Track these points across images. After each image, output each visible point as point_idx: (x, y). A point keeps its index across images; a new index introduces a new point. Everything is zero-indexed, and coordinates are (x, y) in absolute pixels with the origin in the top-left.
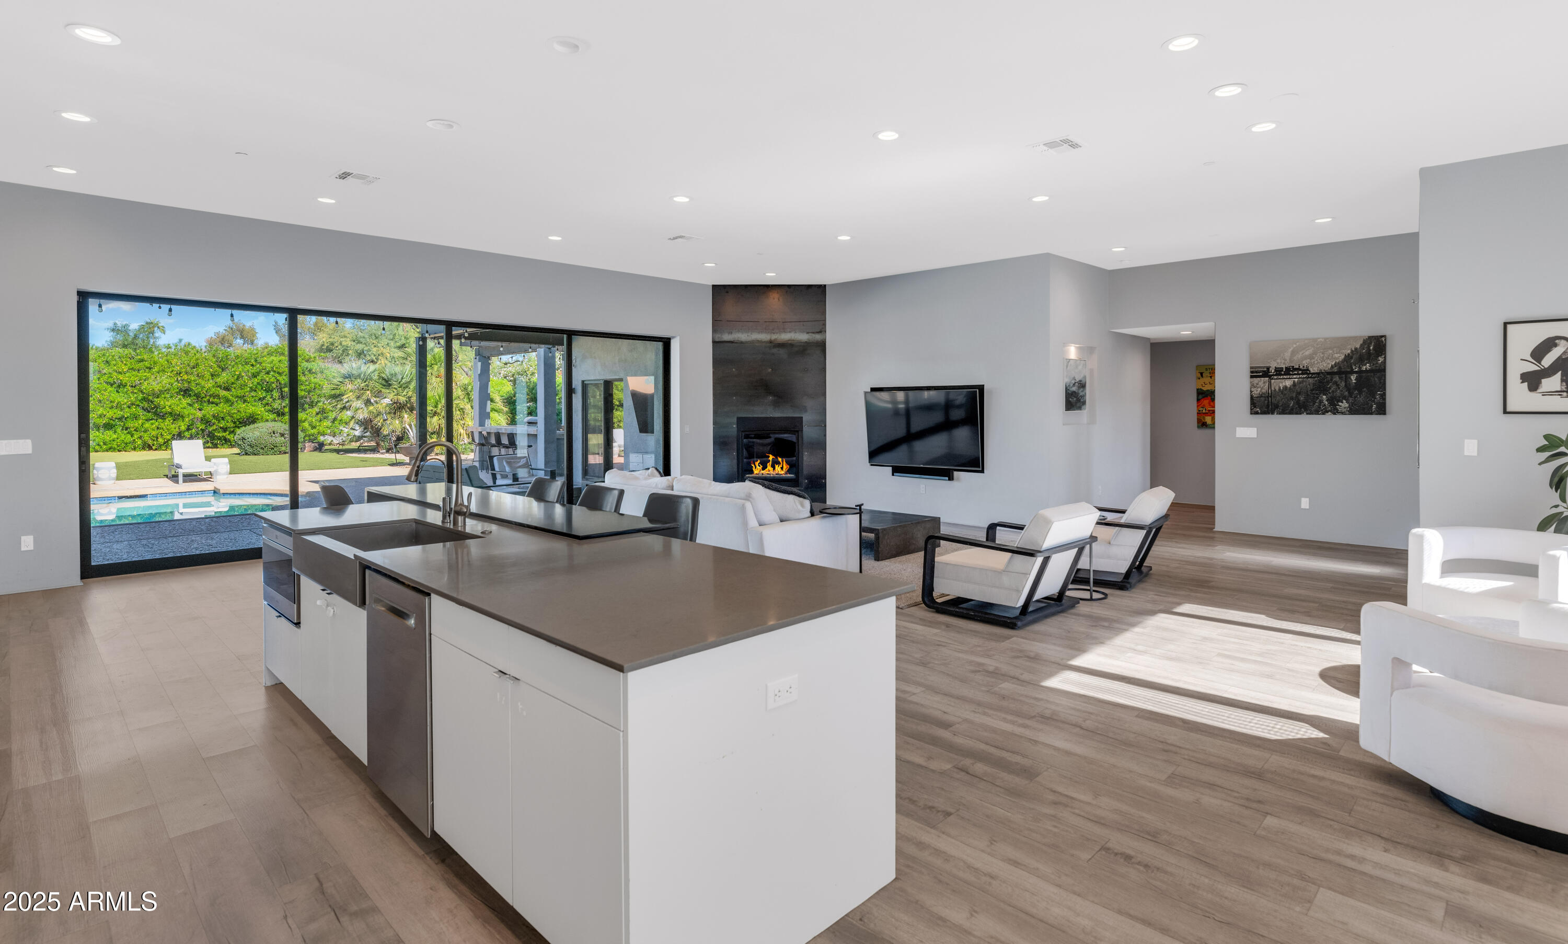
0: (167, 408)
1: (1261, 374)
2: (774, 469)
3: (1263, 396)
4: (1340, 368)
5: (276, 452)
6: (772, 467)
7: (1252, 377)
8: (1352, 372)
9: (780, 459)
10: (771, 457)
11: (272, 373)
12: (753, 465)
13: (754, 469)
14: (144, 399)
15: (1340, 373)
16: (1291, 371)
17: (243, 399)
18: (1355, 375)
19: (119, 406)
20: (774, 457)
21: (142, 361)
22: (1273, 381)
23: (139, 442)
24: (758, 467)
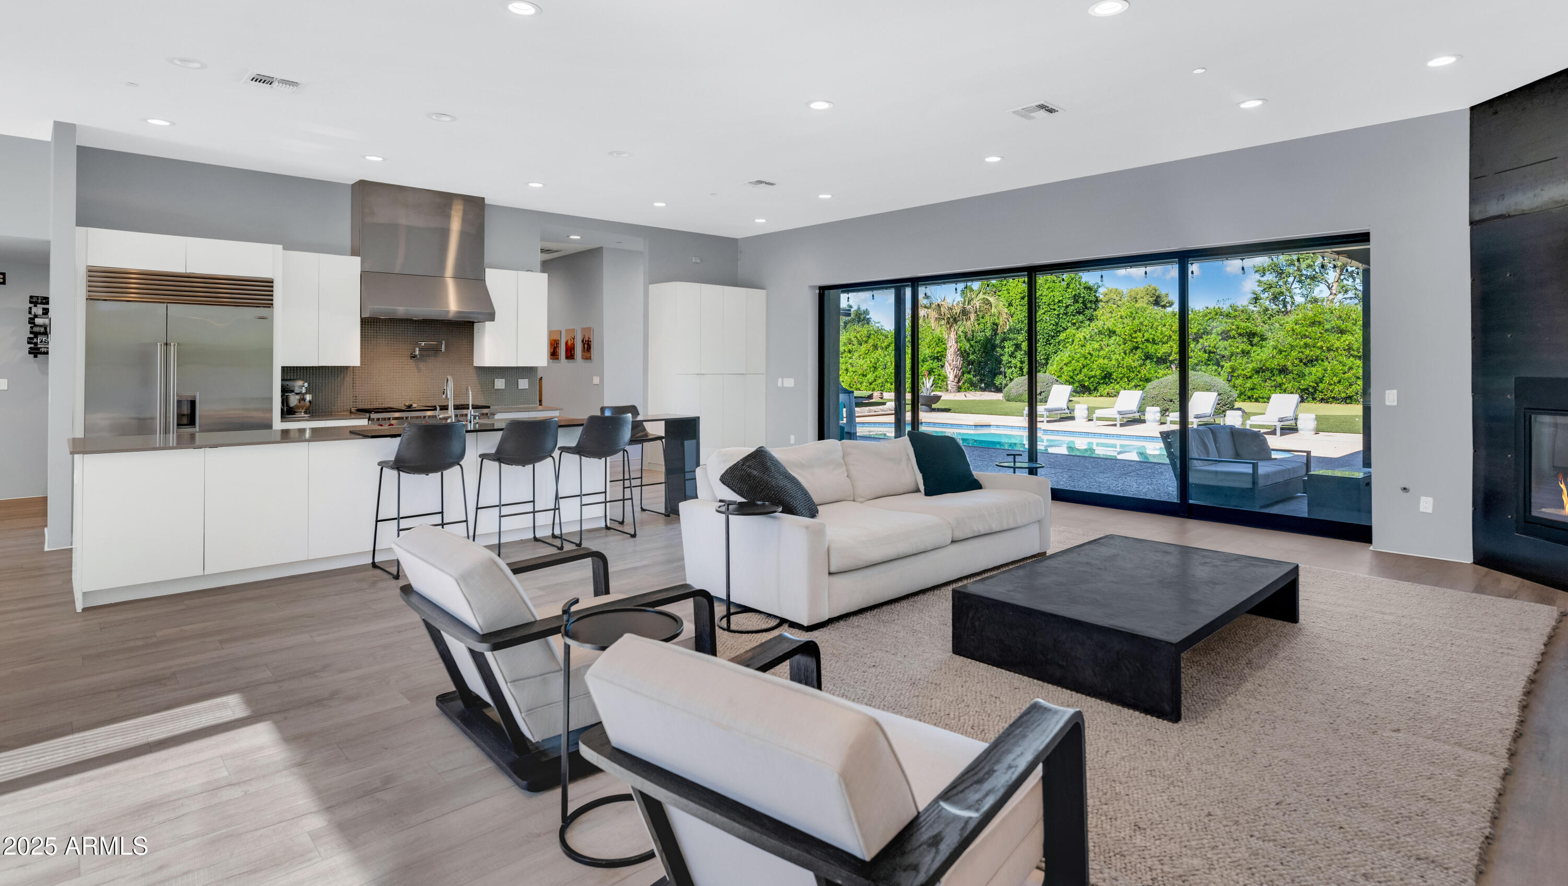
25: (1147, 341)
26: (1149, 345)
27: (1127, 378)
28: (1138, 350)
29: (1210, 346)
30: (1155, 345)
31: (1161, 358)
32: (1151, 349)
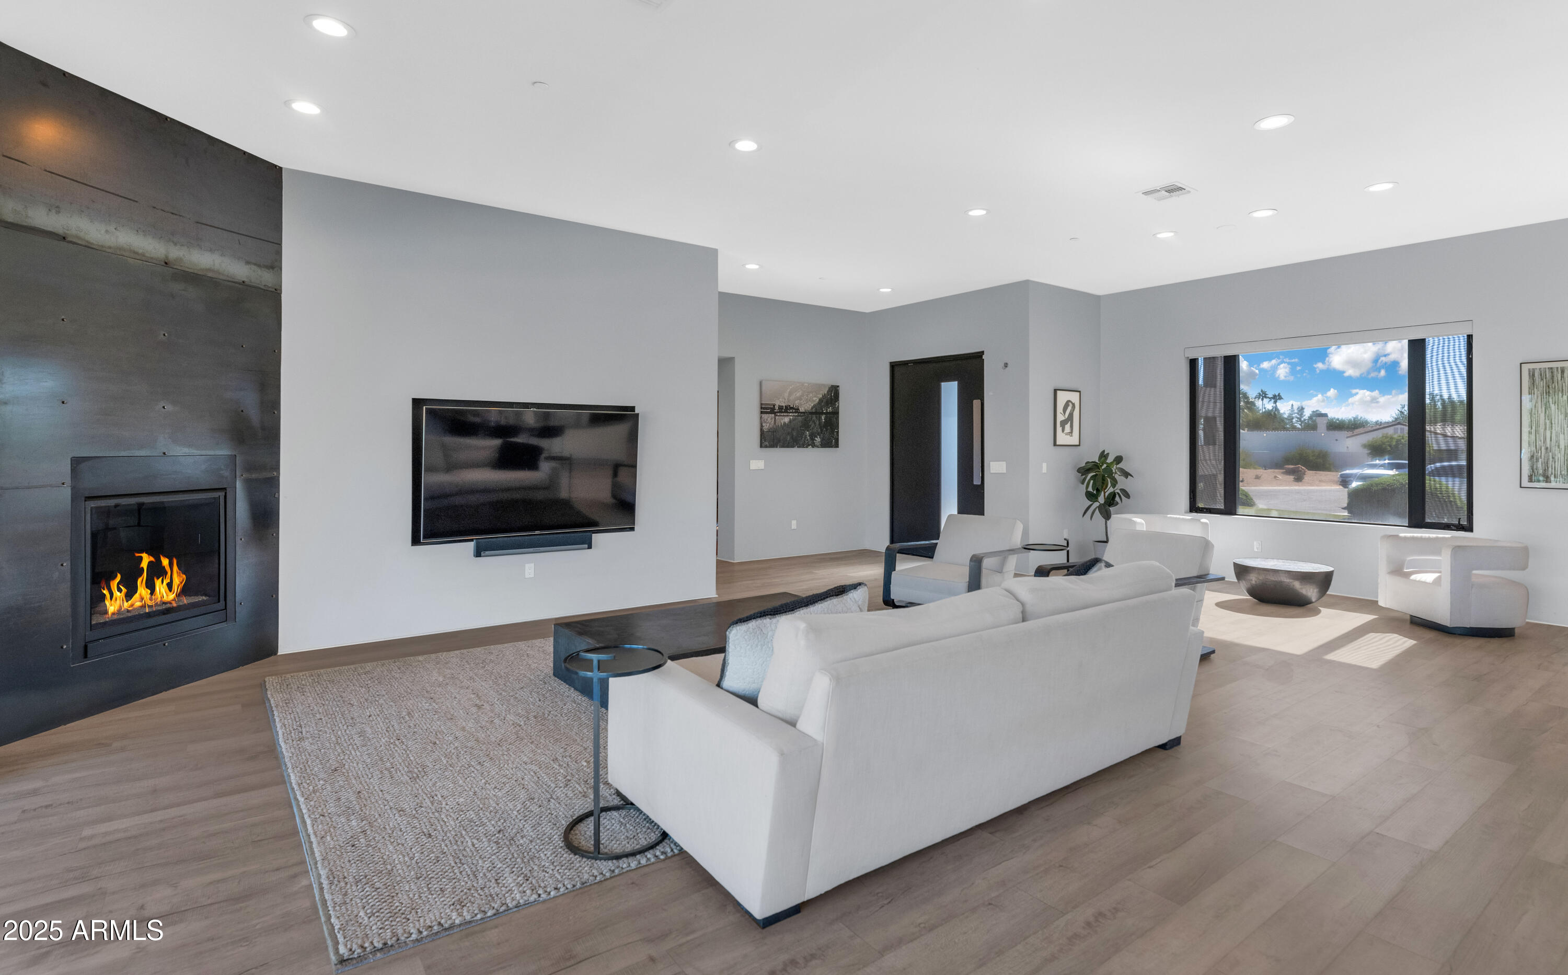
1: (769, 411)
2: (153, 590)
3: (771, 430)
4: (816, 409)
6: (147, 587)
7: (762, 413)
8: (823, 413)
9: (165, 563)
10: (146, 559)
12: (105, 592)
13: (107, 603)
15: (816, 413)
16: (789, 409)
18: (824, 416)
20: (152, 559)
22: (777, 417)
24: (116, 594)
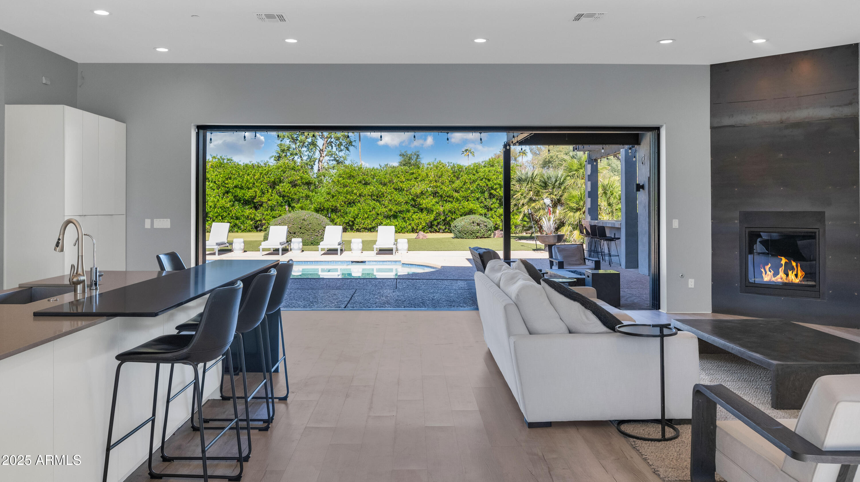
0: (424, 205)
2: (787, 275)
5: (474, 236)
6: (784, 273)
9: (794, 264)
10: (784, 260)
11: (484, 180)
12: (763, 270)
13: (764, 275)
14: (413, 199)
17: (466, 198)
19: (398, 204)
20: (787, 261)
21: (413, 174)
23: (410, 227)
24: (768, 272)
25: (236, 187)
26: (238, 190)
27: (222, 216)
28: (229, 194)
29: (284, 192)
30: (242, 190)
31: (248, 201)
32: (240, 193)
